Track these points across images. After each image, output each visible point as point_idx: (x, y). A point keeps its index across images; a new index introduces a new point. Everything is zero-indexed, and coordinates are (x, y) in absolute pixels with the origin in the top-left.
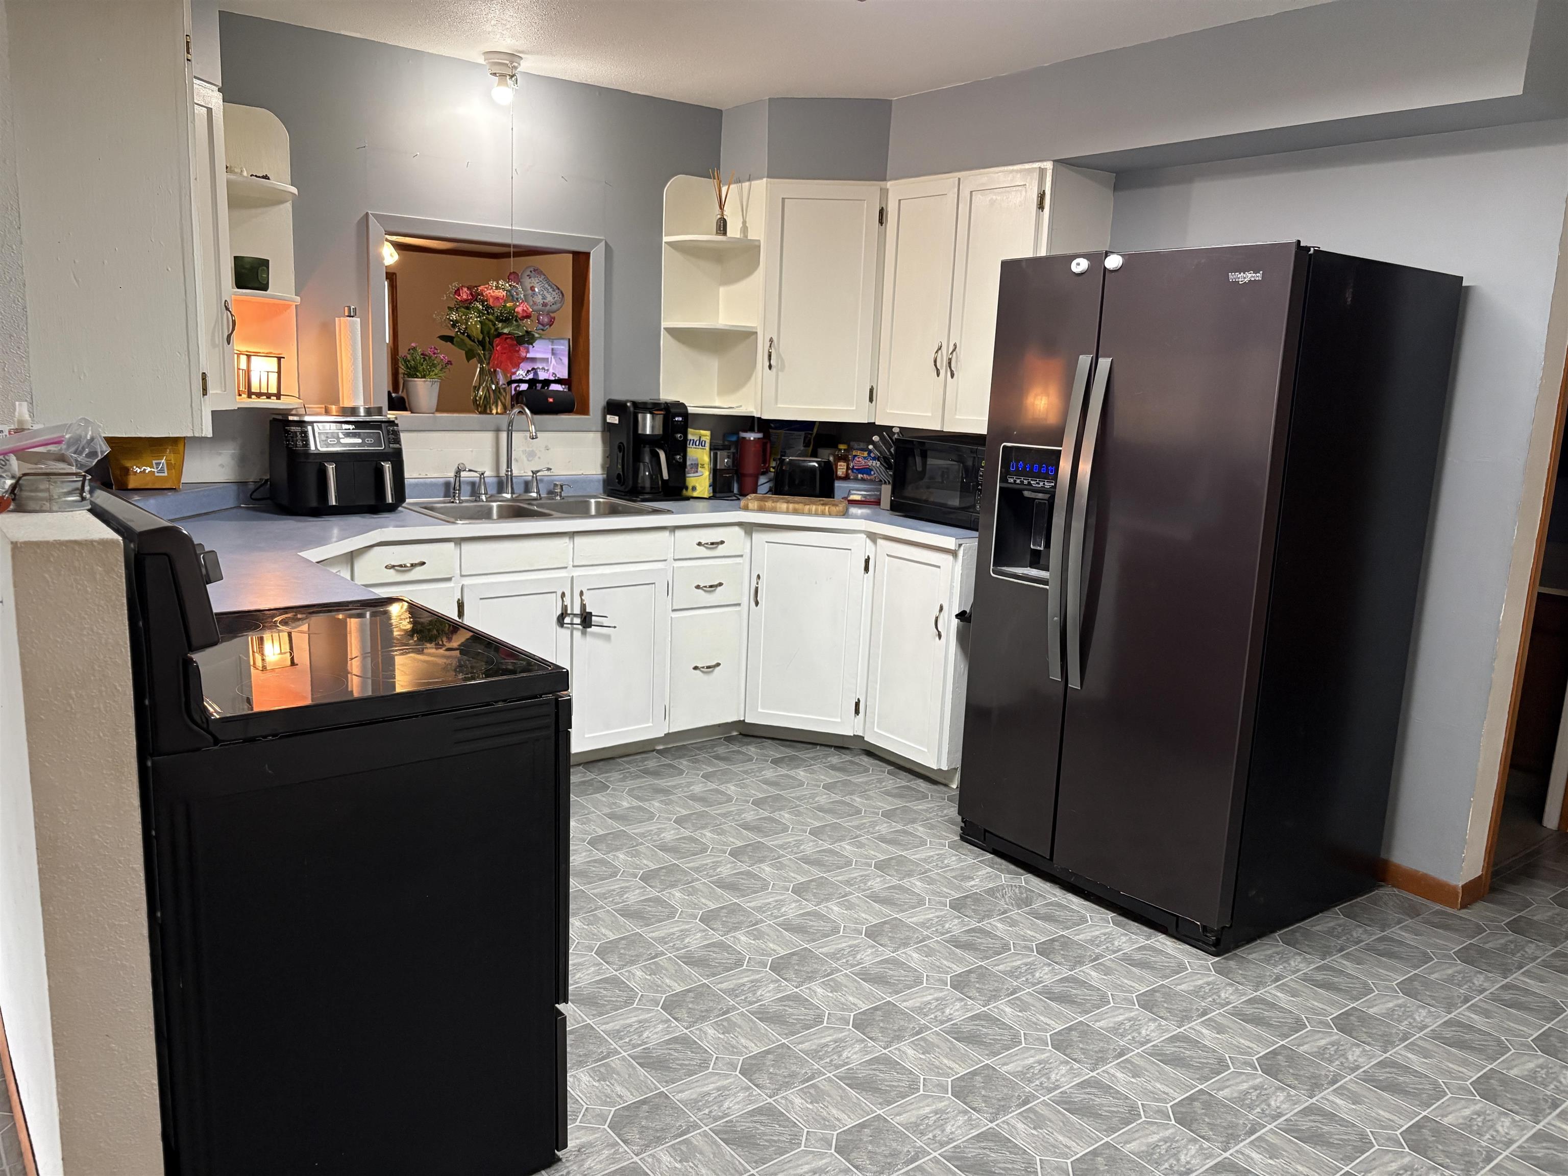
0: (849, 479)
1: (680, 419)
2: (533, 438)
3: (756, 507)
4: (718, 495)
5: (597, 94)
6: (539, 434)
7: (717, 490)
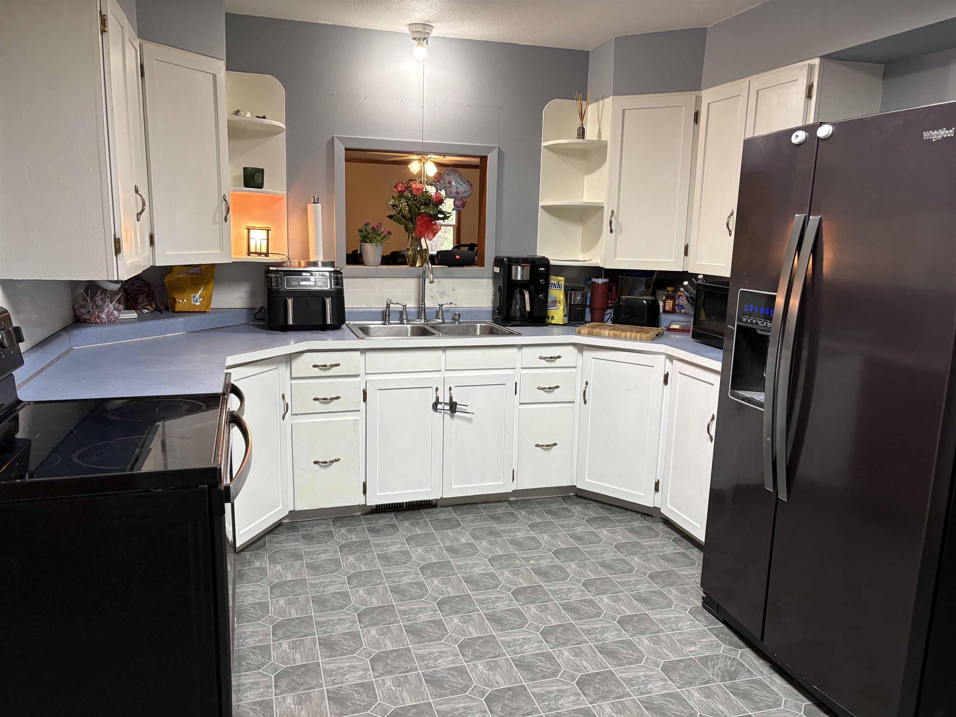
0: (675, 312)
1: (543, 269)
2: (431, 283)
3: (586, 333)
4: (572, 322)
5: (495, 47)
6: (436, 280)
7: (572, 320)
